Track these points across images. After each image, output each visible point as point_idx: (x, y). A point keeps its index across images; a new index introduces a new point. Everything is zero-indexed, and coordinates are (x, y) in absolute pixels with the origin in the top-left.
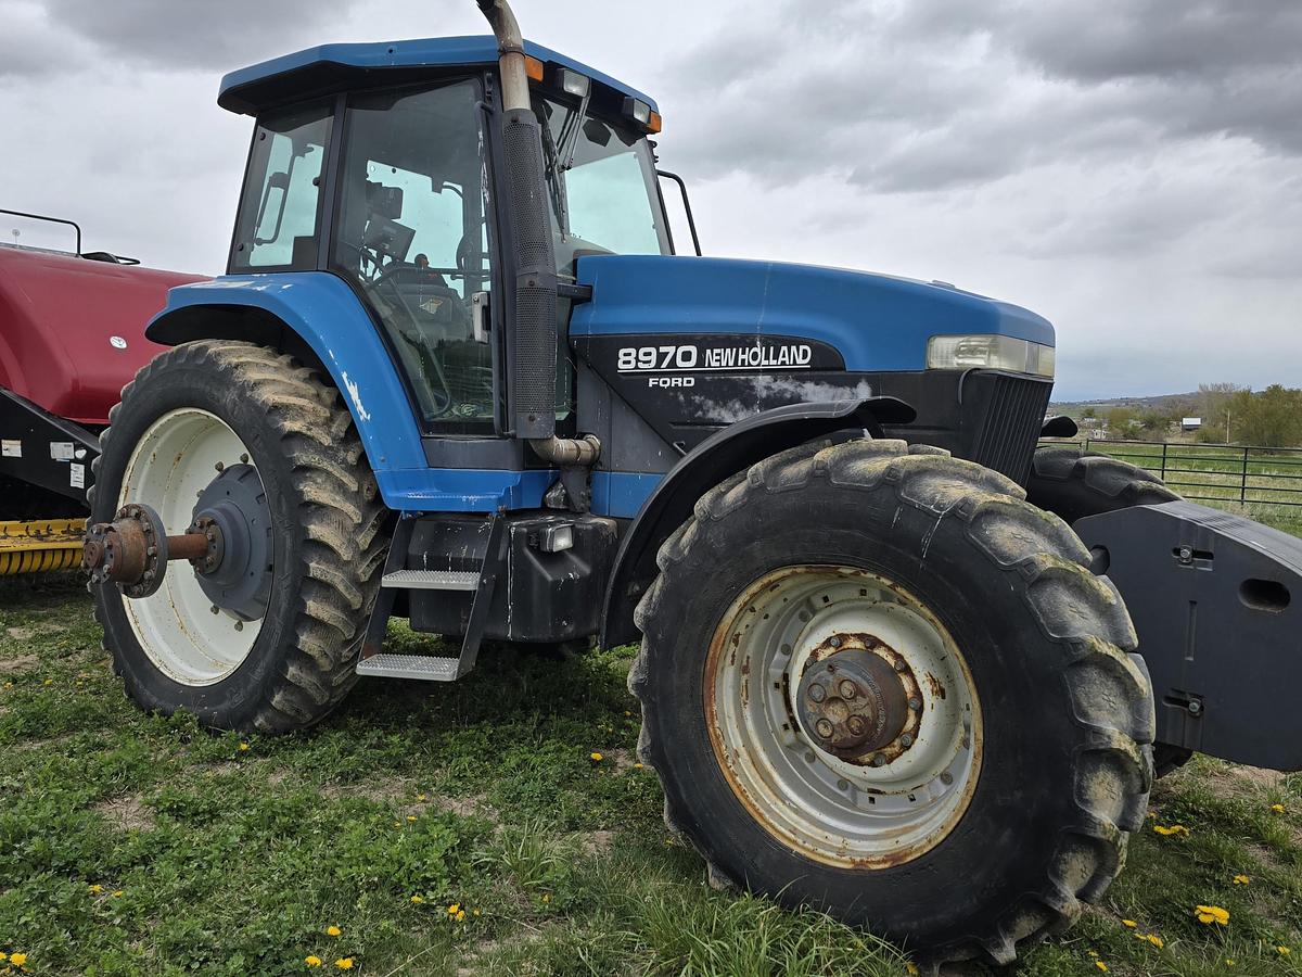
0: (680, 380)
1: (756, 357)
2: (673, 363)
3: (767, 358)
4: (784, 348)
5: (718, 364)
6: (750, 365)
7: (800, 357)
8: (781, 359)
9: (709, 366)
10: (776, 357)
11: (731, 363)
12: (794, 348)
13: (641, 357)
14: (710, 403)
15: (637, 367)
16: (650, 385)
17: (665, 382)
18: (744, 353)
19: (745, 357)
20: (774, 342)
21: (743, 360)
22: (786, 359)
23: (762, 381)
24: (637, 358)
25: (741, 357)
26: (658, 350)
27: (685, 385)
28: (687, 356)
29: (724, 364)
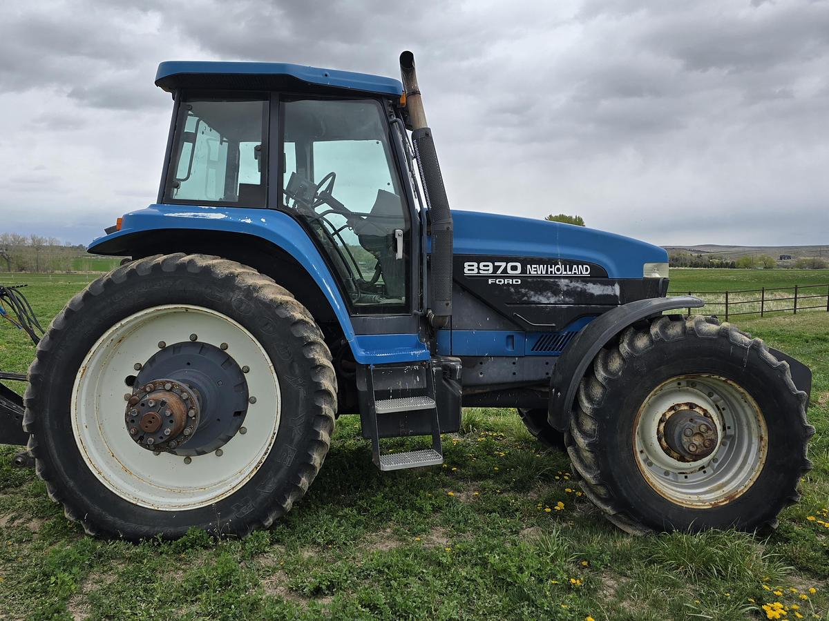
0: (511, 280)
1: (558, 270)
2: (505, 271)
3: (566, 270)
4: (575, 266)
5: (536, 273)
6: (555, 274)
7: (584, 271)
8: (573, 271)
9: (530, 273)
10: (571, 270)
11: (544, 272)
12: (580, 266)
13: (481, 267)
14: (532, 293)
15: (479, 273)
16: (490, 283)
17: (500, 281)
18: (551, 267)
19: (553, 270)
20: (569, 263)
21: (551, 272)
22: (577, 271)
23: (563, 282)
24: (478, 268)
25: (550, 270)
26: (494, 264)
27: (514, 283)
28: (514, 268)
29: (539, 273)
